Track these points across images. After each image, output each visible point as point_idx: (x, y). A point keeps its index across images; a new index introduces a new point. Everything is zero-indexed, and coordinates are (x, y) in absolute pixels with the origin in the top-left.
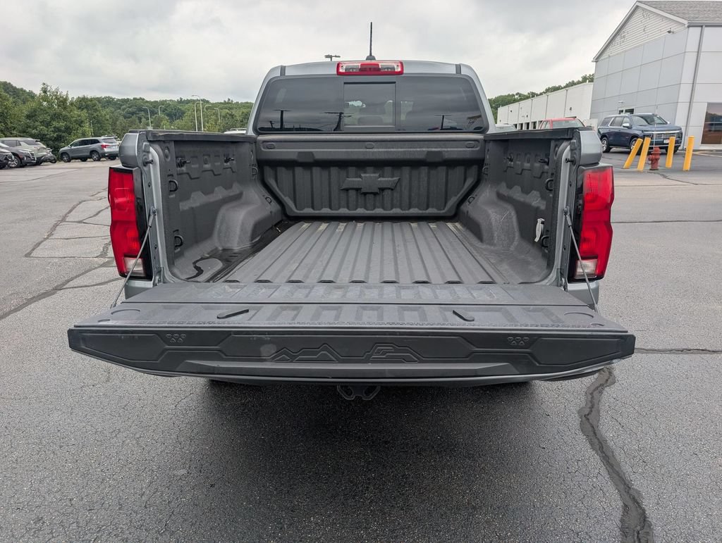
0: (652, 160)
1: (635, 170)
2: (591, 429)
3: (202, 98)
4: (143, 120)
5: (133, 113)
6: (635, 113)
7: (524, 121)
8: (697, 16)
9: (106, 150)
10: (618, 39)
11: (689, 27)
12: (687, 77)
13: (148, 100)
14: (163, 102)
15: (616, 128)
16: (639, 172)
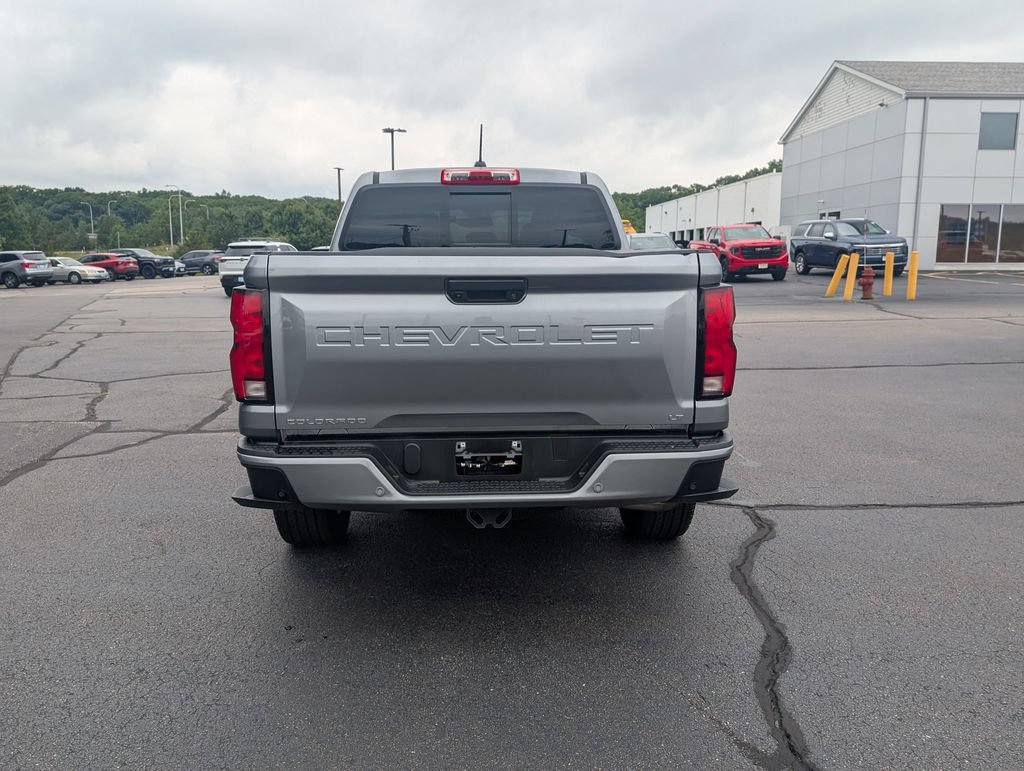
0: (863, 285)
1: (841, 298)
2: (742, 578)
3: (181, 189)
4: (82, 222)
5: (64, 213)
6: (842, 218)
7: (686, 228)
8: (917, 83)
9: (29, 271)
10: (812, 113)
11: (907, 98)
12: (910, 169)
13: (91, 192)
14: (115, 195)
15: (815, 239)
16: (845, 302)
